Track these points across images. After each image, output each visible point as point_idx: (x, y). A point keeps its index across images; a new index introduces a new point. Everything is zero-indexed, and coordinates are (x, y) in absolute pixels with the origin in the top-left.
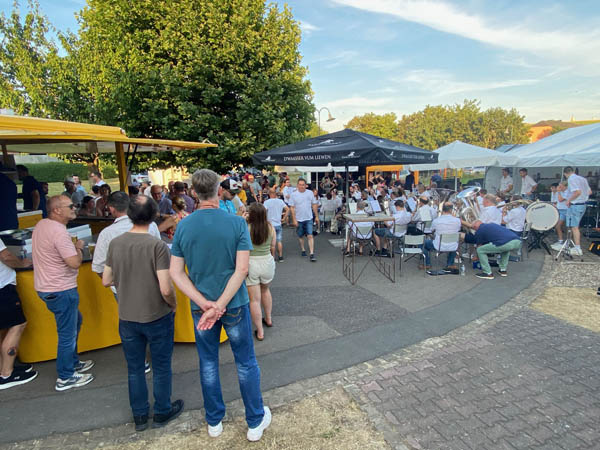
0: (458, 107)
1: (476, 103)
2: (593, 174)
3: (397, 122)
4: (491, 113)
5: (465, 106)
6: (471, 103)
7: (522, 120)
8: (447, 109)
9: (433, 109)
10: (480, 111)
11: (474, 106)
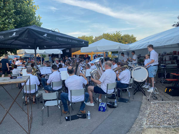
0: (114, 34)
1: (120, 33)
2: (161, 55)
3: (93, 39)
4: (125, 36)
5: (117, 34)
6: (118, 32)
7: (135, 38)
8: (110, 34)
9: (105, 34)
10: (122, 35)
11: (119, 34)
